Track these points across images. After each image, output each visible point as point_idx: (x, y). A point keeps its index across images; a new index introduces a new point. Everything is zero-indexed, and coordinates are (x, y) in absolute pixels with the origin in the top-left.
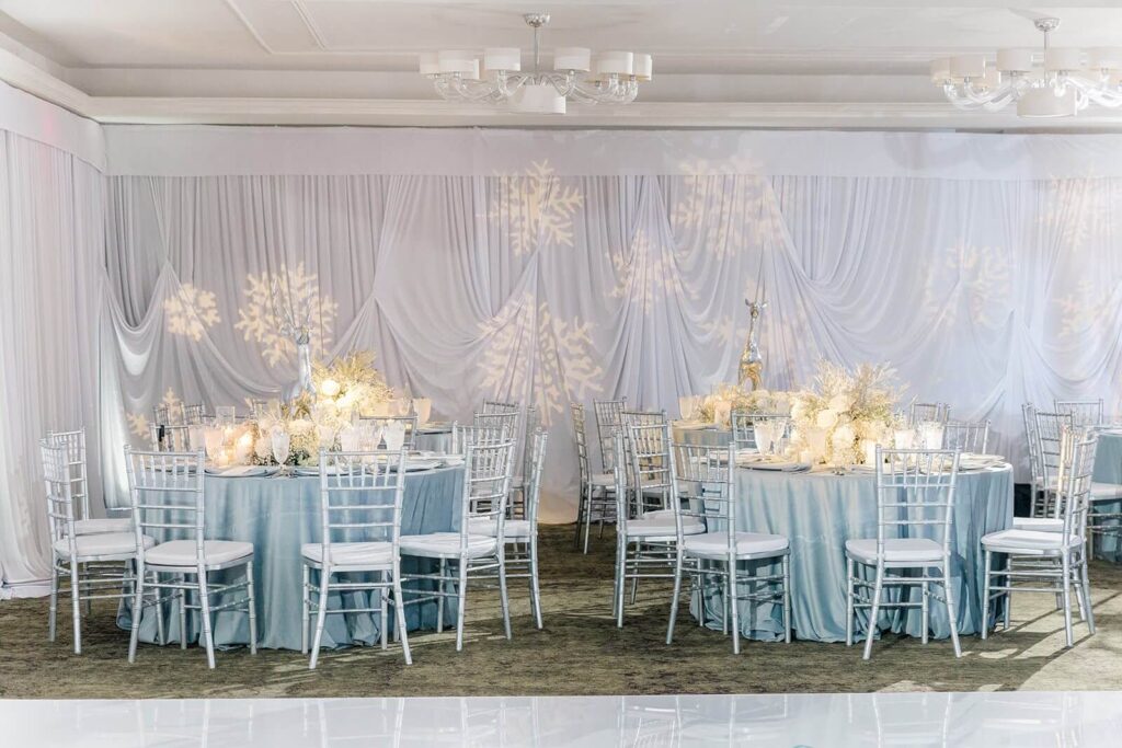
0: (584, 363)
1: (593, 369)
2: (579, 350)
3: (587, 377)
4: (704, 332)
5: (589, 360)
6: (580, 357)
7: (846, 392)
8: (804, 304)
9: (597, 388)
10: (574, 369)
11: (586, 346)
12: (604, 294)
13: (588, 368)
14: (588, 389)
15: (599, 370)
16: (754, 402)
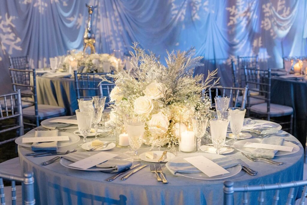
0: (12, 36)
1: (16, 39)
2: (9, 30)
3: (13, 43)
4: (69, 22)
5: (14, 35)
6: (9, 33)
7: (161, 80)
8: (117, 8)
9: (19, 48)
10: (7, 39)
11: (12, 28)
12: (20, 2)
13: (13, 39)
14: (14, 49)
15: (19, 40)
16: (91, 61)
